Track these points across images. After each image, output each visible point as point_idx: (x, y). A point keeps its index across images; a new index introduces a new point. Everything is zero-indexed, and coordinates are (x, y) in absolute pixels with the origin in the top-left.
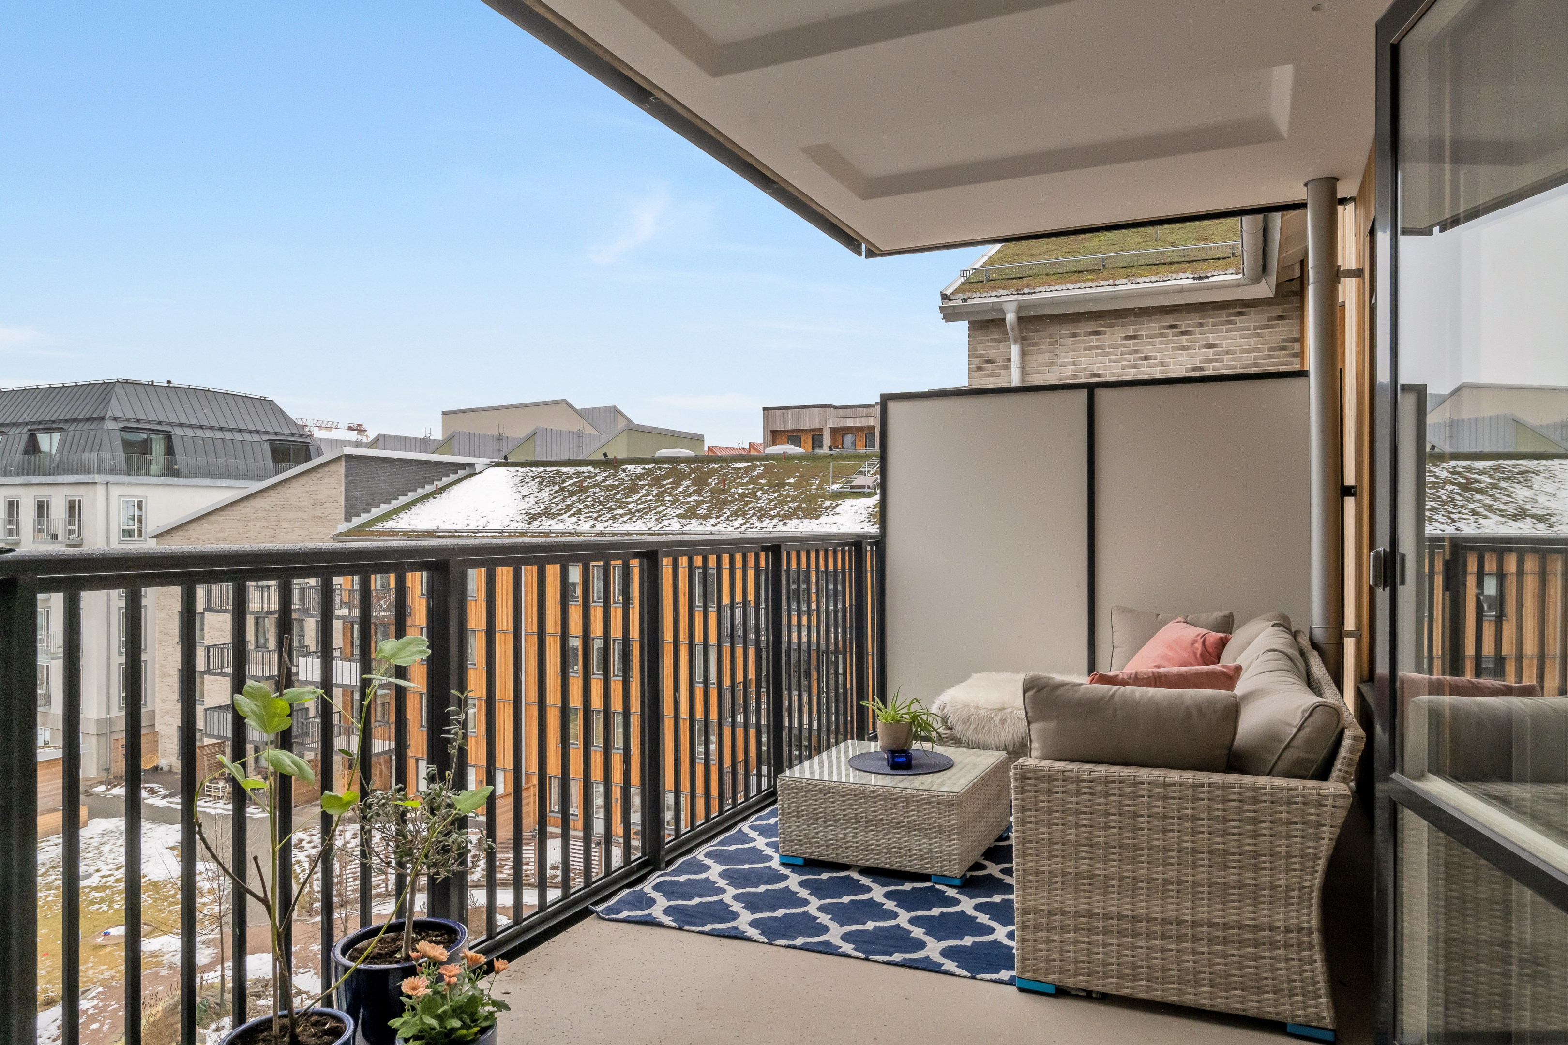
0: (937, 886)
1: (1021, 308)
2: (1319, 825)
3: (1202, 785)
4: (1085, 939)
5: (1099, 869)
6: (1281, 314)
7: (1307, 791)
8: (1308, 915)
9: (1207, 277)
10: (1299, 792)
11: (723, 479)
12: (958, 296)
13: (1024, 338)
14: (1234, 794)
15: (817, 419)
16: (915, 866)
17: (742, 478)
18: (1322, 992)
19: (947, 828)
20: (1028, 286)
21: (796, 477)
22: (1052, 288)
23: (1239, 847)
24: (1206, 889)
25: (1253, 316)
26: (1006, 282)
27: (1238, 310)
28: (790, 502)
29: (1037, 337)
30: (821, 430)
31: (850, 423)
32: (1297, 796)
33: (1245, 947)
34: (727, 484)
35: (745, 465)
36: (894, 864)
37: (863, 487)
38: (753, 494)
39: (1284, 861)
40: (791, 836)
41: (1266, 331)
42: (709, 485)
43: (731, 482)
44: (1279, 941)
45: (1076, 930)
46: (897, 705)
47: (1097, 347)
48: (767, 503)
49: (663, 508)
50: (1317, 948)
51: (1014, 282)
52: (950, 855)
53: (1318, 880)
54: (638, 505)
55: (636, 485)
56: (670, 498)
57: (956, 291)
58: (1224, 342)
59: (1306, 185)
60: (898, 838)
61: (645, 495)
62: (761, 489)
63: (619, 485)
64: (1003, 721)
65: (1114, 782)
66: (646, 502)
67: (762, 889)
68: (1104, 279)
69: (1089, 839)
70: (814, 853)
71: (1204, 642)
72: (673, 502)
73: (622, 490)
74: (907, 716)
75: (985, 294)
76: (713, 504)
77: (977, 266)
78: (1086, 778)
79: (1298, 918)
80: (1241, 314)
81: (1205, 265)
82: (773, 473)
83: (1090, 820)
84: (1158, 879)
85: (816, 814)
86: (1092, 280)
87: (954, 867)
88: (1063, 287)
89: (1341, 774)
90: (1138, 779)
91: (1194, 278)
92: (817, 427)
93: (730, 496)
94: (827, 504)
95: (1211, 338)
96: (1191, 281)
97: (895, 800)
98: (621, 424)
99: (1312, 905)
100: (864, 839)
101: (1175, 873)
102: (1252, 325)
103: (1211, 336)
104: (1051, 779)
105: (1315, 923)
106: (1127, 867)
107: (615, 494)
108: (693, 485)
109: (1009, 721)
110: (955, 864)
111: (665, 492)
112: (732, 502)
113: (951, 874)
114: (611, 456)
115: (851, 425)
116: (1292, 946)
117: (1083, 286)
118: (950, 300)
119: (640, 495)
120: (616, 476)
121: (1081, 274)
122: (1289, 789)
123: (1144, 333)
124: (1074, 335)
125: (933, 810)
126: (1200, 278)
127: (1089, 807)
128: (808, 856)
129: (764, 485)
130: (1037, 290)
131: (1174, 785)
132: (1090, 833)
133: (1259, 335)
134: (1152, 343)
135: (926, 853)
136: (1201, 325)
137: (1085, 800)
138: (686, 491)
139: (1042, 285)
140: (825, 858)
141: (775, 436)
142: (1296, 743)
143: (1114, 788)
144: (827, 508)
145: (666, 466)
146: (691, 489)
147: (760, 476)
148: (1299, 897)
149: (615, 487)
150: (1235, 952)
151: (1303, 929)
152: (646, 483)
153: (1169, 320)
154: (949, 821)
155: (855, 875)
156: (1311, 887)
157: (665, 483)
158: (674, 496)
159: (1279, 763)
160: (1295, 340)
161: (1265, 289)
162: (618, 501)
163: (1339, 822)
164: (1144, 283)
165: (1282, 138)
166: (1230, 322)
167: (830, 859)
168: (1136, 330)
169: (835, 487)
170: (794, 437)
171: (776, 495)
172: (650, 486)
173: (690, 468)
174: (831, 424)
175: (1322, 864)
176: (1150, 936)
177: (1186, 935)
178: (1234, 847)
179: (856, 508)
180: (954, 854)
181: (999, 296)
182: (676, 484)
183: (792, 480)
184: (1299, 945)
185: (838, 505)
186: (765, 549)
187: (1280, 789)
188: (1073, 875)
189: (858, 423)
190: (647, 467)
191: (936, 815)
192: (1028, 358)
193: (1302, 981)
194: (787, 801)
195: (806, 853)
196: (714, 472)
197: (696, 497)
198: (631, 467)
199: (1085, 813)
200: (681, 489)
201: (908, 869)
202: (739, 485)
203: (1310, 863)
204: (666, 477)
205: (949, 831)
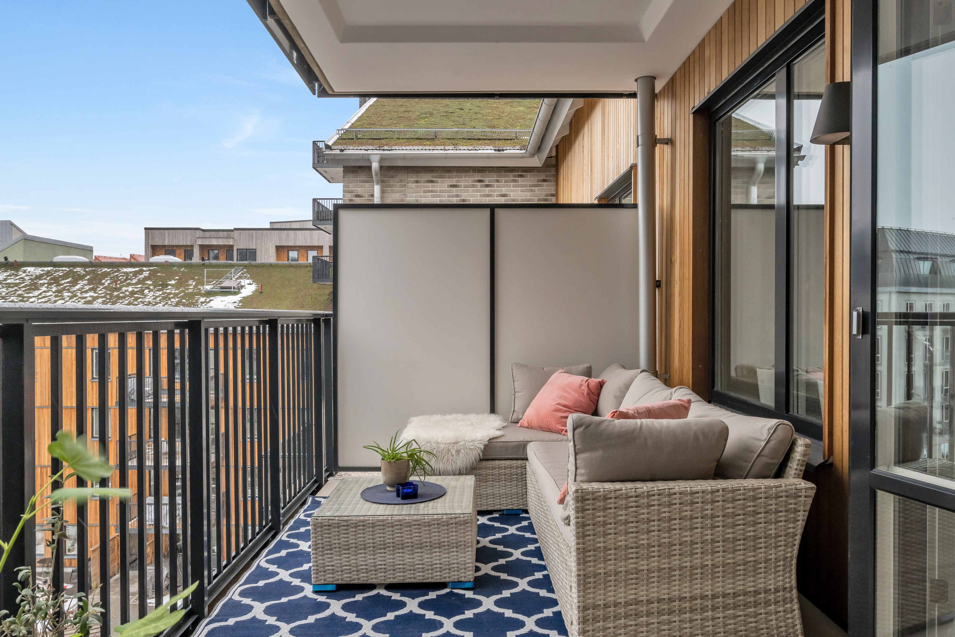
0: (454, 591)
1: (382, 159)
2: (796, 511)
3: (718, 491)
4: (633, 623)
5: (643, 565)
6: (544, 178)
7: (788, 487)
8: (790, 577)
9: (503, 150)
10: (783, 488)
11: (115, 280)
12: (336, 147)
13: (383, 181)
14: (740, 495)
15: (189, 238)
16: (437, 578)
17: (131, 280)
18: (799, 631)
19: (462, 543)
20: (387, 145)
21: (176, 279)
22: (404, 148)
23: (743, 534)
24: (721, 569)
25: (528, 178)
26: (371, 141)
27: (520, 173)
28: (172, 298)
29: (392, 181)
30: (192, 246)
31: (214, 242)
32: (782, 492)
33: (747, 608)
34: (119, 284)
35: (133, 270)
36: (419, 577)
37: (230, 288)
38: (142, 292)
39: (773, 540)
40: (324, 567)
41: (536, 188)
42: (103, 284)
43: (122, 282)
44: (770, 600)
45: (626, 616)
46: (395, 446)
47: (432, 191)
48: (153, 299)
49: (63, 301)
50: (796, 600)
51: (376, 141)
52: (465, 564)
53: (796, 553)
54: (39, 299)
55: (36, 283)
56: (69, 294)
57: (335, 143)
58: (512, 193)
59: (636, 80)
60: (421, 556)
61: (45, 292)
62: (148, 288)
63: (20, 283)
64: (458, 452)
65: (654, 495)
66: (46, 297)
67: (311, 619)
68: (438, 145)
69: (636, 543)
70: (346, 578)
71: (588, 385)
72: (71, 298)
73: (23, 287)
74: (405, 455)
75: (356, 148)
76: (107, 299)
77: (347, 127)
78: (633, 494)
79: (783, 581)
80: (521, 176)
81: (501, 142)
82: (157, 276)
83: (636, 527)
84: (686, 567)
85: (348, 545)
86: (429, 145)
87: (468, 573)
88: (411, 147)
89: (797, 472)
90: (672, 491)
91: (495, 150)
92: (189, 244)
93: (123, 293)
94: (202, 299)
95: (504, 190)
96: (493, 152)
97: (418, 525)
98: (16, 236)
99: (792, 570)
100: (391, 560)
101: (699, 560)
102: (528, 183)
103: (504, 189)
104: (606, 498)
105: (794, 583)
106: (664, 561)
107: (16, 290)
108: (89, 284)
109: (463, 451)
110: (469, 571)
111: (64, 289)
112: (124, 297)
113: (467, 579)
114: (11, 260)
115: (216, 243)
116: (779, 602)
117: (424, 148)
118: (331, 150)
119: (40, 291)
120: (17, 275)
121: (422, 140)
122: (776, 487)
123: (463, 184)
124: (417, 182)
125: (451, 530)
126: (499, 150)
127: (636, 517)
128: (340, 582)
129: (150, 285)
130: (393, 148)
131: (698, 492)
132: (636, 537)
133: (532, 191)
134: (467, 191)
135: (446, 565)
136: (498, 181)
137: (632, 512)
138: (82, 289)
139: (396, 145)
140: (356, 582)
141: (154, 249)
142: (764, 453)
143: (654, 500)
144: (202, 303)
145: (64, 269)
146: (87, 288)
147: (146, 279)
148: (784, 566)
149: (16, 285)
150: (742, 613)
151: (786, 588)
152: (46, 281)
153: (478, 176)
154: (464, 537)
155: (384, 592)
156: (791, 557)
157: (63, 282)
158: (72, 293)
159: (753, 468)
160: (553, 195)
161: (536, 162)
162: (19, 295)
163: (808, 507)
164: (464, 150)
165: (641, 39)
166: (515, 181)
167: (360, 582)
168: (457, 181)
169: (208, 287)
170: (170, 250)
171: (161, 293)
172: (49, 284)
173: (85, 271)
174: (200, 242)
175: (798, 538)
176: (682, 611)
177: (707, 606)
178: (740, 535)
179: (225, 303)
180: (469, 563)
181: (367, 150)
182: (74, 283)
183: (173, 282)
184: (784, 600)
185: (211, 300)
186: (264, 322)
187: (771, 488)
188: (623, 573)
189: (221, 242)
190: (46, 269)
191: (454, 533)
192: (386, 195)
193: (786, 626)
194: (320, 537)
195: (338, 580)
196: (106, 275)
197: (92, 294)
198: (30, 269)
199: (632, 522)
200: (78, 287)
201: (430, 580)
202: (129, 285)
203: (790, 540)
204: (65, 276)
205: (464, 545)
